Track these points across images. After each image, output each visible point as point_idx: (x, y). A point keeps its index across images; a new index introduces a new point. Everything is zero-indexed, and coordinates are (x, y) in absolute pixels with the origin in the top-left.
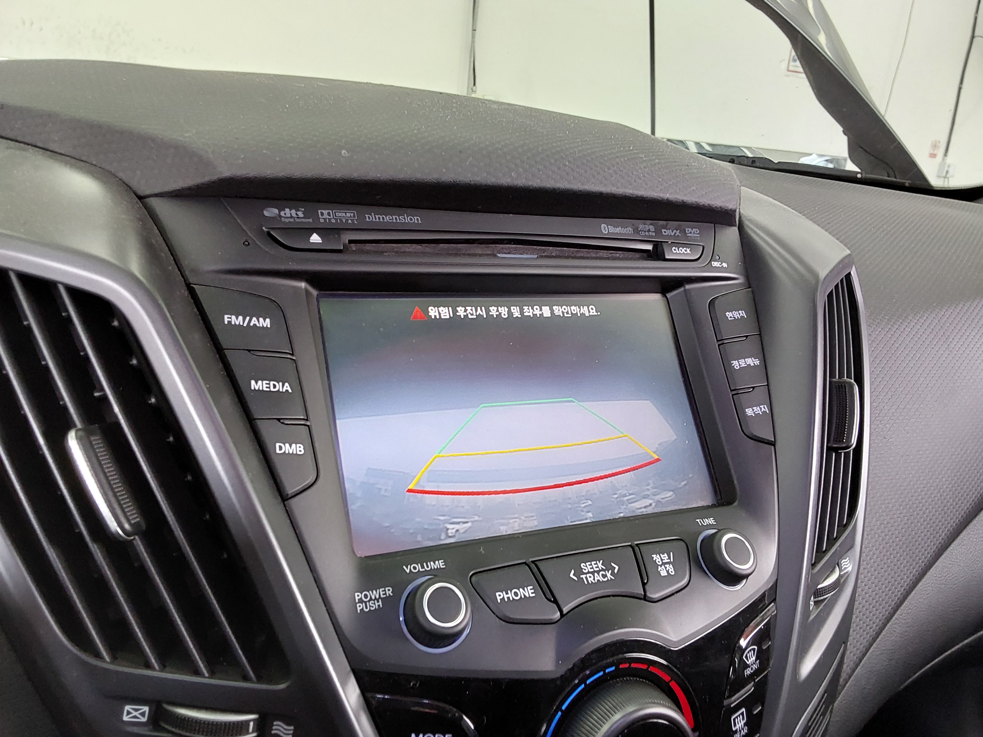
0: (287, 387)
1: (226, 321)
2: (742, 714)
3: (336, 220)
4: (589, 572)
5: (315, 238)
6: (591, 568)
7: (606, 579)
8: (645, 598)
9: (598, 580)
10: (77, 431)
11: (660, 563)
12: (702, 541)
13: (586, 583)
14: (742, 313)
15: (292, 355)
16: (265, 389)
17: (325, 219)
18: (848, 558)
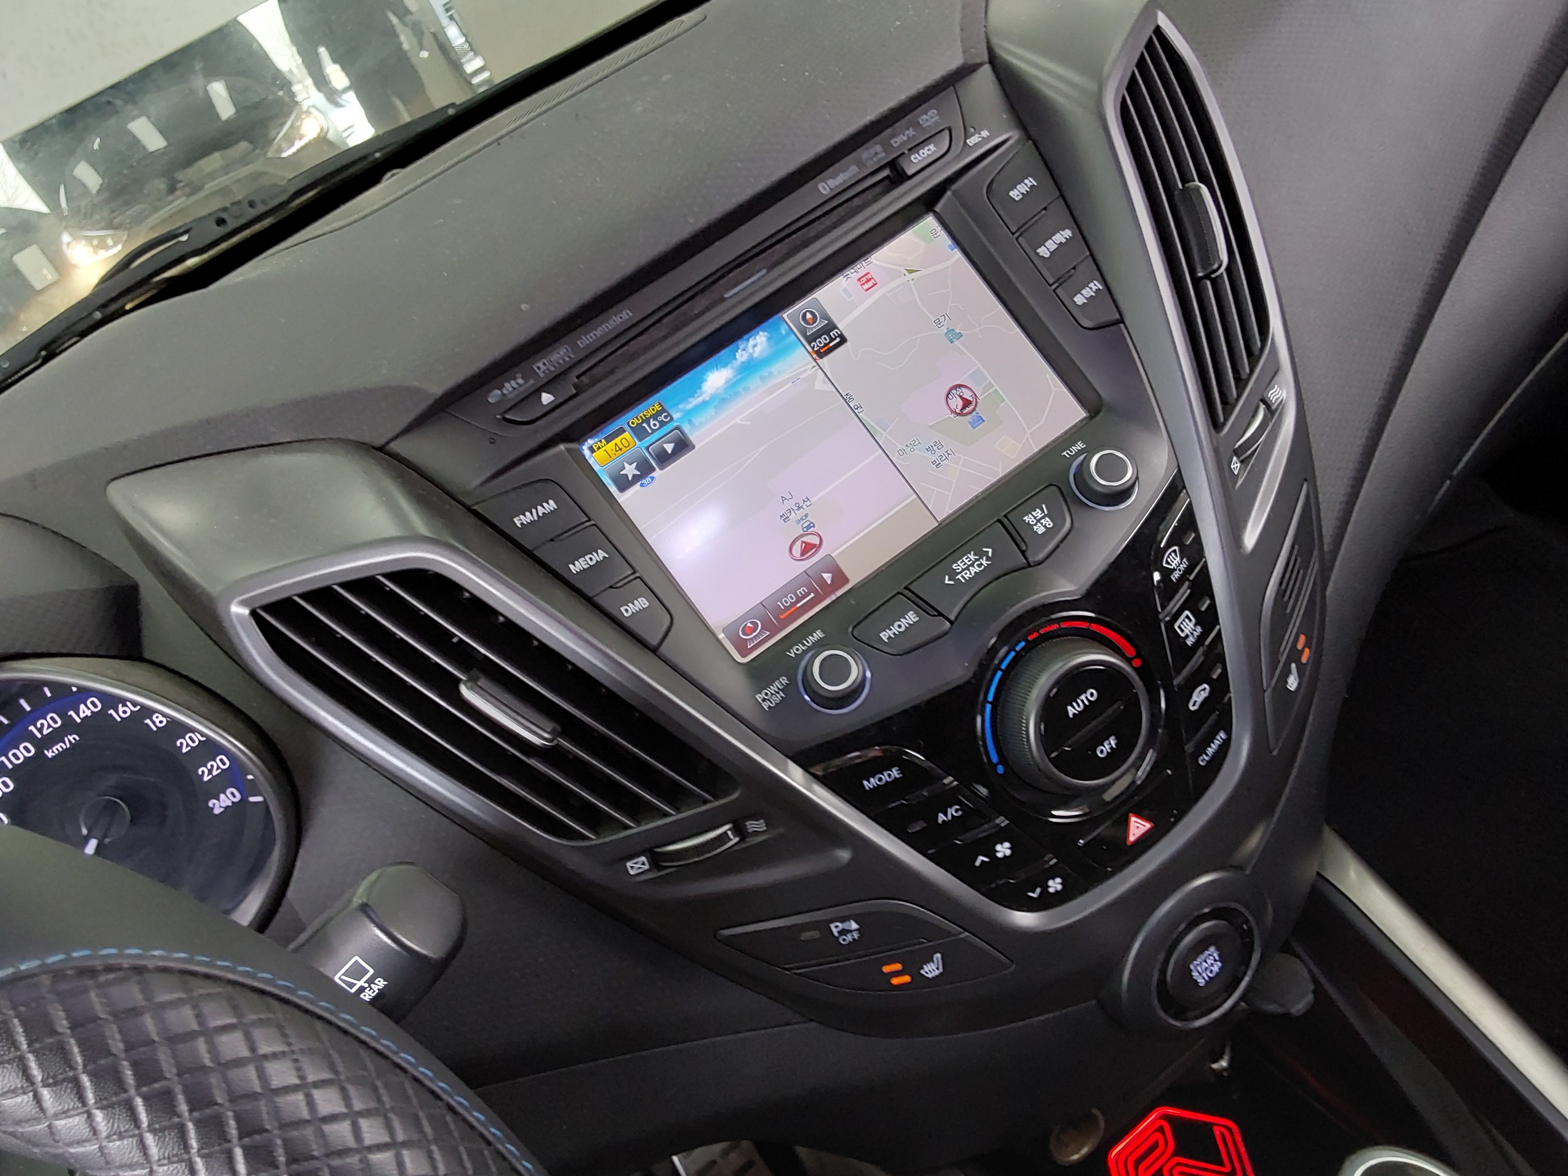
0: (602, 554)
1: (518, 524)
2: (1187, 617)
3: (554, 366)
4: (963, 570)
5: (546, 398)
6: (964, 565)
7: (983, 567)
8: (1029, 566)
9: (975, 572)
10: (465, 683)
11: (1035, 521)
12: (1074, 475)
13: (963, 581)
14: (1030, 182)
15: (589, 520)
16: (585, 567)
17: (544, 372)
18: (1276, 386)
